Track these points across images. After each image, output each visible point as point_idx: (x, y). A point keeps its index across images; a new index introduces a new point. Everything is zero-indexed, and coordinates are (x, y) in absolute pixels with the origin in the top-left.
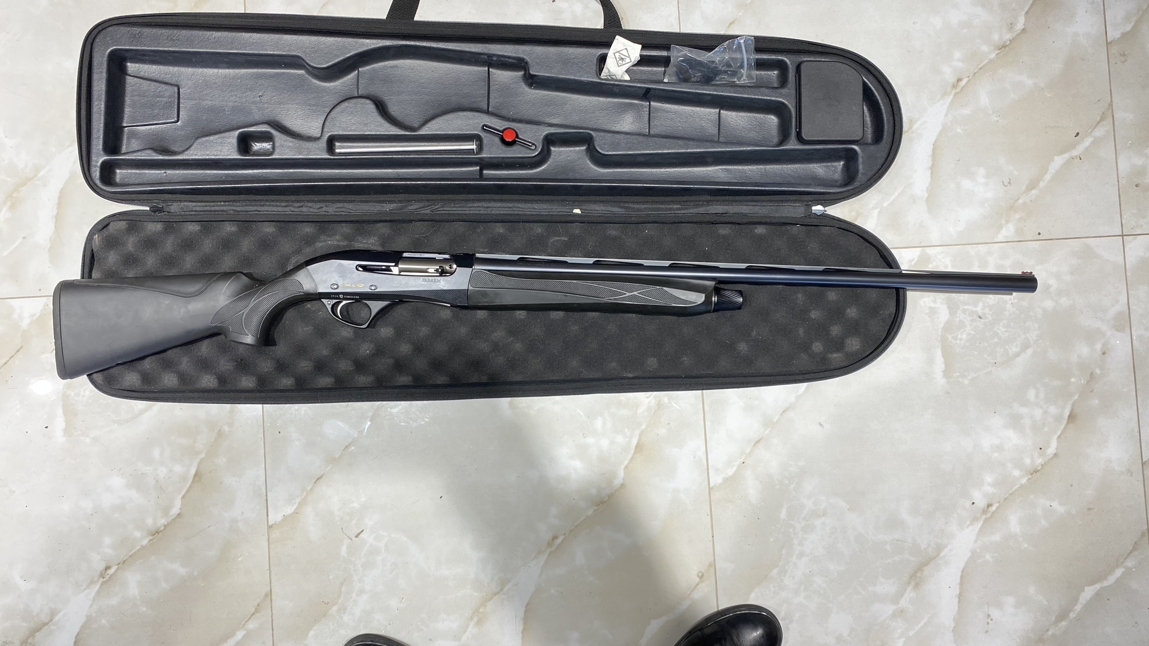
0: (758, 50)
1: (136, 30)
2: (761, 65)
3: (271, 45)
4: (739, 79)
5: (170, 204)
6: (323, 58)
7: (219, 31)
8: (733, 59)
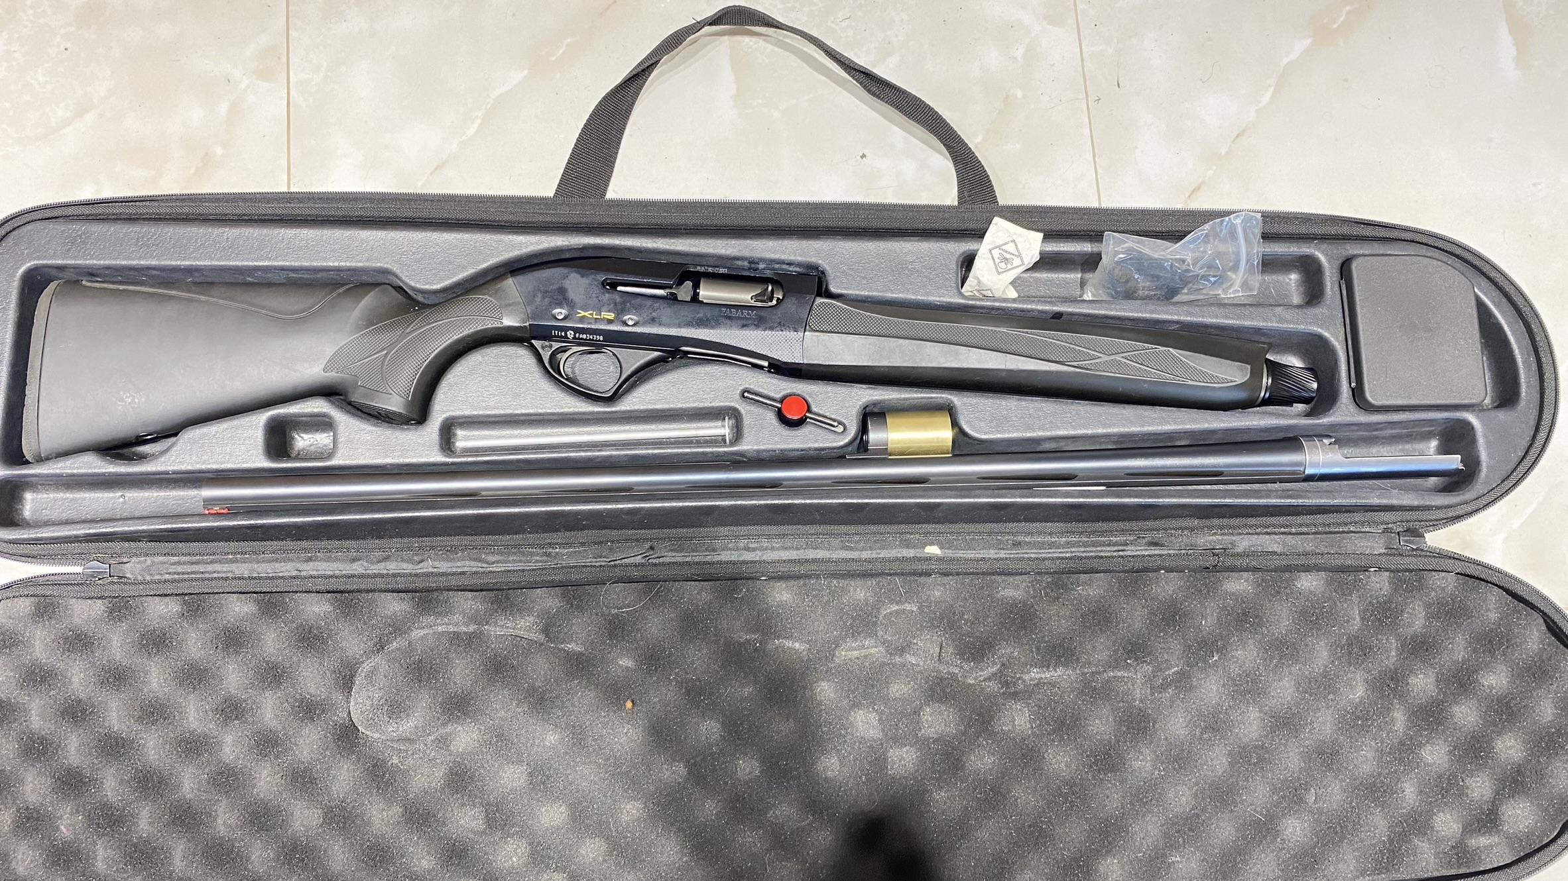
0: (1266, 237)
1: (78, 228)
2: (1269, 264)
3: (334, 251)
4: (1225, 291)
5: (125, 560)
6: (434, 271)
7: (236, 226)
8: (1219, 255)
